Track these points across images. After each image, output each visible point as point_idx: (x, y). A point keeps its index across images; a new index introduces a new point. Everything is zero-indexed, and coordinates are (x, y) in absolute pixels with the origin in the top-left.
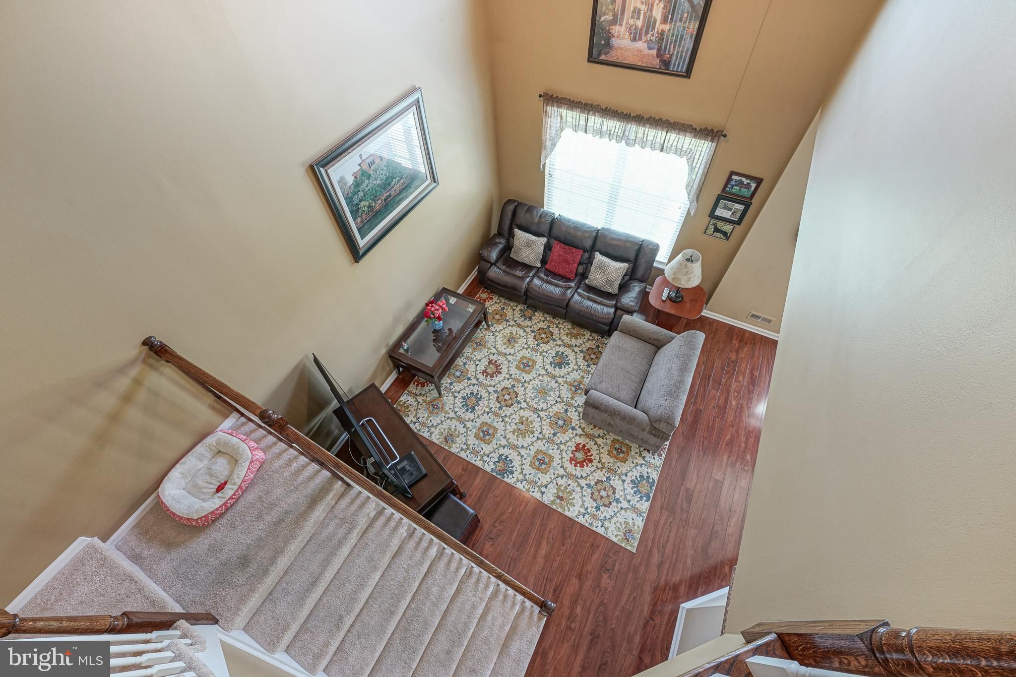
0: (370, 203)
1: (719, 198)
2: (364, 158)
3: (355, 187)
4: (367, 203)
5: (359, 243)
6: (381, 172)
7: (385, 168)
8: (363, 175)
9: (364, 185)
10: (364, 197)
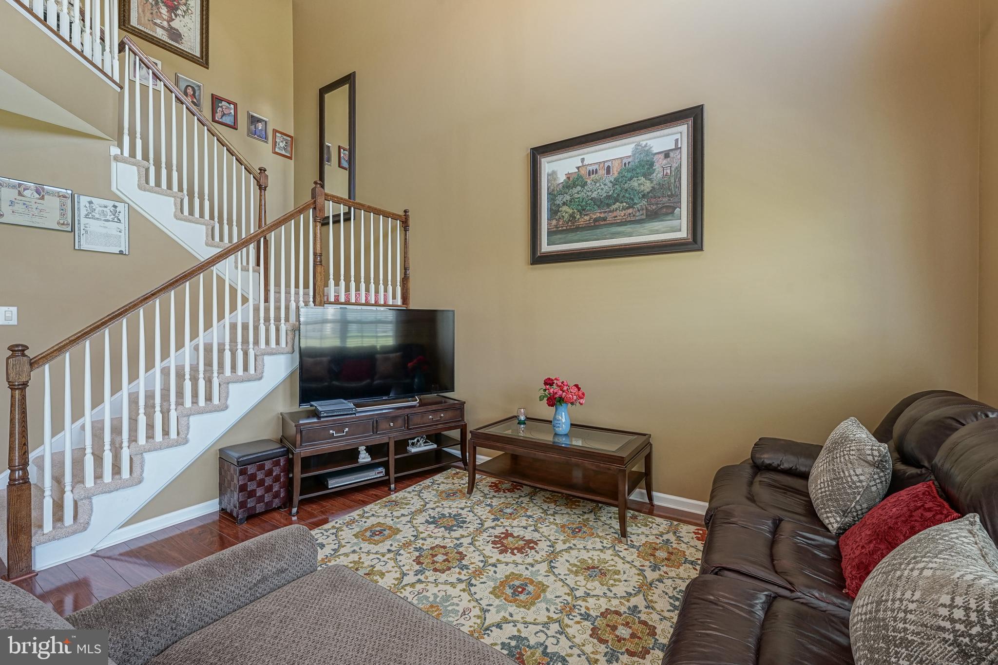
0: (574, 213)
2: (586, 162)
3: (563, 187)
4: (571, 211)
5: (543, 247)
6: (603, 186)
7: (610, 185)
8: (578, 179)
9: (575, 190)
10: (570, 202)
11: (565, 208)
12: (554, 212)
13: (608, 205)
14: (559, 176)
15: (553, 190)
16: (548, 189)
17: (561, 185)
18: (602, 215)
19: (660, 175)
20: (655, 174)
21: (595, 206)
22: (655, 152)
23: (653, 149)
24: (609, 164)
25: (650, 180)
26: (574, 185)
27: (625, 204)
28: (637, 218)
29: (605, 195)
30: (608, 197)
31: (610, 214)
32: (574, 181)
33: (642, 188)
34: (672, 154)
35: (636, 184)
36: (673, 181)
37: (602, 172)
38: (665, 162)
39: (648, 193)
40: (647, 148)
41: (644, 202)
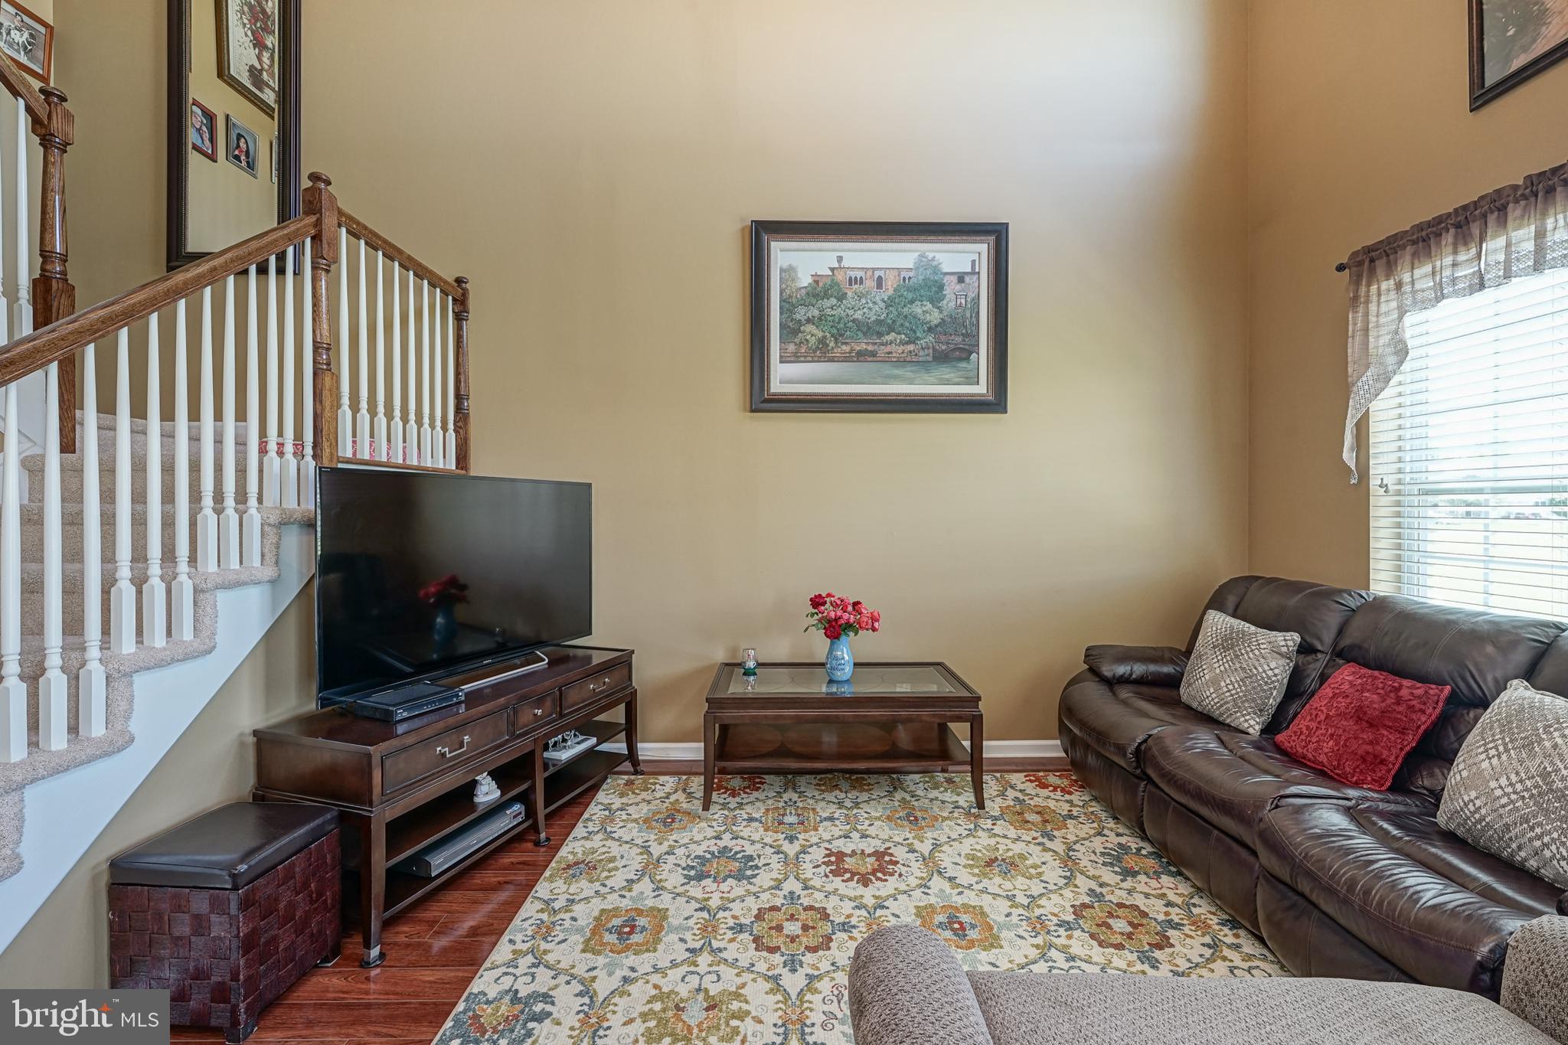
0: (825, 337)
2: (845, 264)
3: (808, 294)
4: (820, 334)
5: (772, 385)
6: (871, 305)
7: (883, 305)
8: (832, 287)
9: (827, 303)
10: (819, 321)
11: (810, 328)
12: (790, 330)
13: (880, 335)
14: (799, 276)
15: (790, 297)
16: (781, 294)
17: (803, 291)
18: (870, 348)
19: (952, 304)
20: (945, 302)
21: (859, 333)
22: (945, 271)
23: (942, 266)
24: (881, 273)
25: (938, 308)
26: (826, 295)
27: (903, 336)
28: (920, 359)
29: (873, 318)
30: (879, 322)
31: (882, 347)
32: (824, 290)
33: (928, 318)
34: (967, 279)
35: (919, 310)
36: (968, 315)
37: (870, 284)
38: (958, 287)
39: (936, 326)
40: (934, 263)
41: (930, 338)
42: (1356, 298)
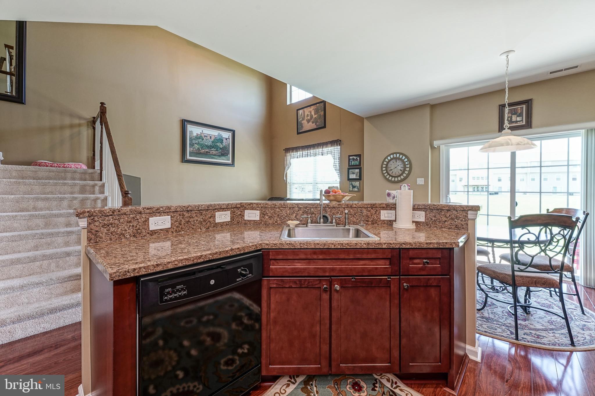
1: (349, 169)
4: (198, 147)
5: (187, 157)
6: (209, 142)
7: (211, 142)
8: (201, 137)
9: (200, 140)
10: (198, 144)
11: (196, 145)
12: (192, 145)
13: (211, 149)
14: (194, 133)
15: (192, 137)
16: (189, 136)
17: (194, 137)
18: (209, 151)
19: (225, 144)
21: (206, 147)
22: (223, 137)
24: (211, 136)
25: (222, 144)
27: (215, 149)
28: (219, 155)
30: (210, 146)
31: (211, 151)
32: (199, 137)
33: (220, 146)
34: (227, 139)
35: (218, 144)
36: (228, 147)
37: (209, 137)
38: (226, 141)
39: (222, 148)
40: (221, 135)
41: (221, 150)
42: (286, 155)
